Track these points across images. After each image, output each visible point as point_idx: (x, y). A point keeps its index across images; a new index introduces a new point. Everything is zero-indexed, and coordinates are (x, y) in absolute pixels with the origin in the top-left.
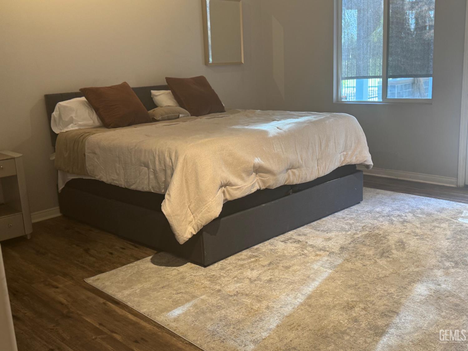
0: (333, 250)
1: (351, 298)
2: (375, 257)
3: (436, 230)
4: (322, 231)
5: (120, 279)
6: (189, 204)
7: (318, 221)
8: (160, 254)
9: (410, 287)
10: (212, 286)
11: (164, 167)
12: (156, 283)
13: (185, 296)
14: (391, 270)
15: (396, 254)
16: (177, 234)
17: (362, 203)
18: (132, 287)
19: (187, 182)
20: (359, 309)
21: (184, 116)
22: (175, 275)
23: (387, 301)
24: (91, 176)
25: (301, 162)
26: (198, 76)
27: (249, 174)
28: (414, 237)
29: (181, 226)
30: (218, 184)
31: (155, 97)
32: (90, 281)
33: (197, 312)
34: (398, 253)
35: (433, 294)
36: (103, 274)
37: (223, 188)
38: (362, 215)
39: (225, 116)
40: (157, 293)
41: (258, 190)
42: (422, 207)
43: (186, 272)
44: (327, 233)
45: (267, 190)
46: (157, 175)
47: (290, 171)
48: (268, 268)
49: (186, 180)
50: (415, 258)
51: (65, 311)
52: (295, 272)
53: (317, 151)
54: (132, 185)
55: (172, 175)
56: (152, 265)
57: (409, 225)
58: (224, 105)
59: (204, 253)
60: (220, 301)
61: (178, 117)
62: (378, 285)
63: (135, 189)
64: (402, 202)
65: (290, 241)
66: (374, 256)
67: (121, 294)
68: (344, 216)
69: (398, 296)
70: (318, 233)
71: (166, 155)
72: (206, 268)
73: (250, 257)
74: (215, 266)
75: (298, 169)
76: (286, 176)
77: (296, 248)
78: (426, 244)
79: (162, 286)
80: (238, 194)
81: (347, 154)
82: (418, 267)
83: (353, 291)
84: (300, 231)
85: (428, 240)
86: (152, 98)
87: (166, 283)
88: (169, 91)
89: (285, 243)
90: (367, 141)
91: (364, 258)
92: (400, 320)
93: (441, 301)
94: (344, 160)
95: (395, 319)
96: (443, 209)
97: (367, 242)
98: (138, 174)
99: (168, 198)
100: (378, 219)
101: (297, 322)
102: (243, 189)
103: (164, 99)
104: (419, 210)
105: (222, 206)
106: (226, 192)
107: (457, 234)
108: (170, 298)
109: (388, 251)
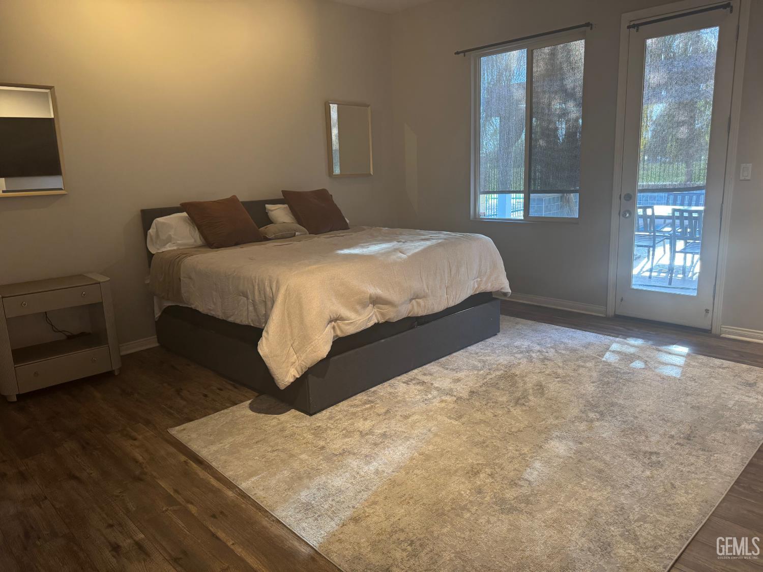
0: (461, 395)
1: (477, 460)
3: (581, 370)
4: (451, 369)
5: (209, 430)
6: (292, 343)
7: (447, 357)
8: (260, 397)
9: (546, 446)
10: (315, 441)
11: (264, 298)
12: (250, 436)
13: (283, 455)
14: (526, 423)
15: (533, 400)
16: (276, 378)
17: (499, 335)
18: (221, 441)
19: (289, 317)
20: (484, 475)
21: (301, 235)
22: (274, 426)
23: (518, 465)
24: (187, 304)
25: (427, 291)
27: (365, 306)
28: (556, 380)
29: (281, 368)
30: (327, 317)
31: (270, 212)
32: (175, 432)
33: (292, 478)
34: (535, 400)
35: (572, 455)
36: (191, 422)
37: (333, 323)
38: (498, 350)
39: (347, 234)
40: (249, 450)
41: (375, 324)
42: (566, 341)
43: (287, 422)
44: (456, 372)
45: (386, 323)
46: (257, 306)
47: (414, 301)
48: (384, 417)
49: (288, 314)
50: (555, 407)
51: (137, 472)
52: (415, 423)
53: (446, 277)
55: (272, 307)
56: (250, 413)
57: (550, 364)
58: (348, 221)
59: (309, 399)
60: (322, 462)
61: (294, 235)
62: (509, 442)
63: (233, 322)
64: (544, 334)
65: (414, 382)
66: (508, 404)
67: (206, 450)
68: (478, 351)
69: (531, 457)
70: (445, 371)
71: (267, 284)
72: (311, 417)
73: (365, 403)
74: (323, 415)
75: (424, 299)
76: (410, 306)
77: (419, 391)
78: (568, 389)
79: (257, 440)
80: (351, 330)
81: (481, 281)
82: (557, 418)
83: (480, 451)
84: (426, 369)
85: (570, 383)
86: (267, 213)
87: (263, 436)
88: (286, 206)
89: (408, 384)
91: (496, 406)
92: (533, 491)
93: (582, 465)
94: (478, 287)
95: (526, 490)
96: (589, 344)
97: (502, 384)
98: (237, 305)
99: (266, 336)
100: (516, 355)
101: (410, 493)
102: (357, 323)
103: (280, 214)
104: (563, 345)
105: (331, 344)
106: (336, 327)
107: (605, 376)
108: (264, 456)
109: (525, 397)
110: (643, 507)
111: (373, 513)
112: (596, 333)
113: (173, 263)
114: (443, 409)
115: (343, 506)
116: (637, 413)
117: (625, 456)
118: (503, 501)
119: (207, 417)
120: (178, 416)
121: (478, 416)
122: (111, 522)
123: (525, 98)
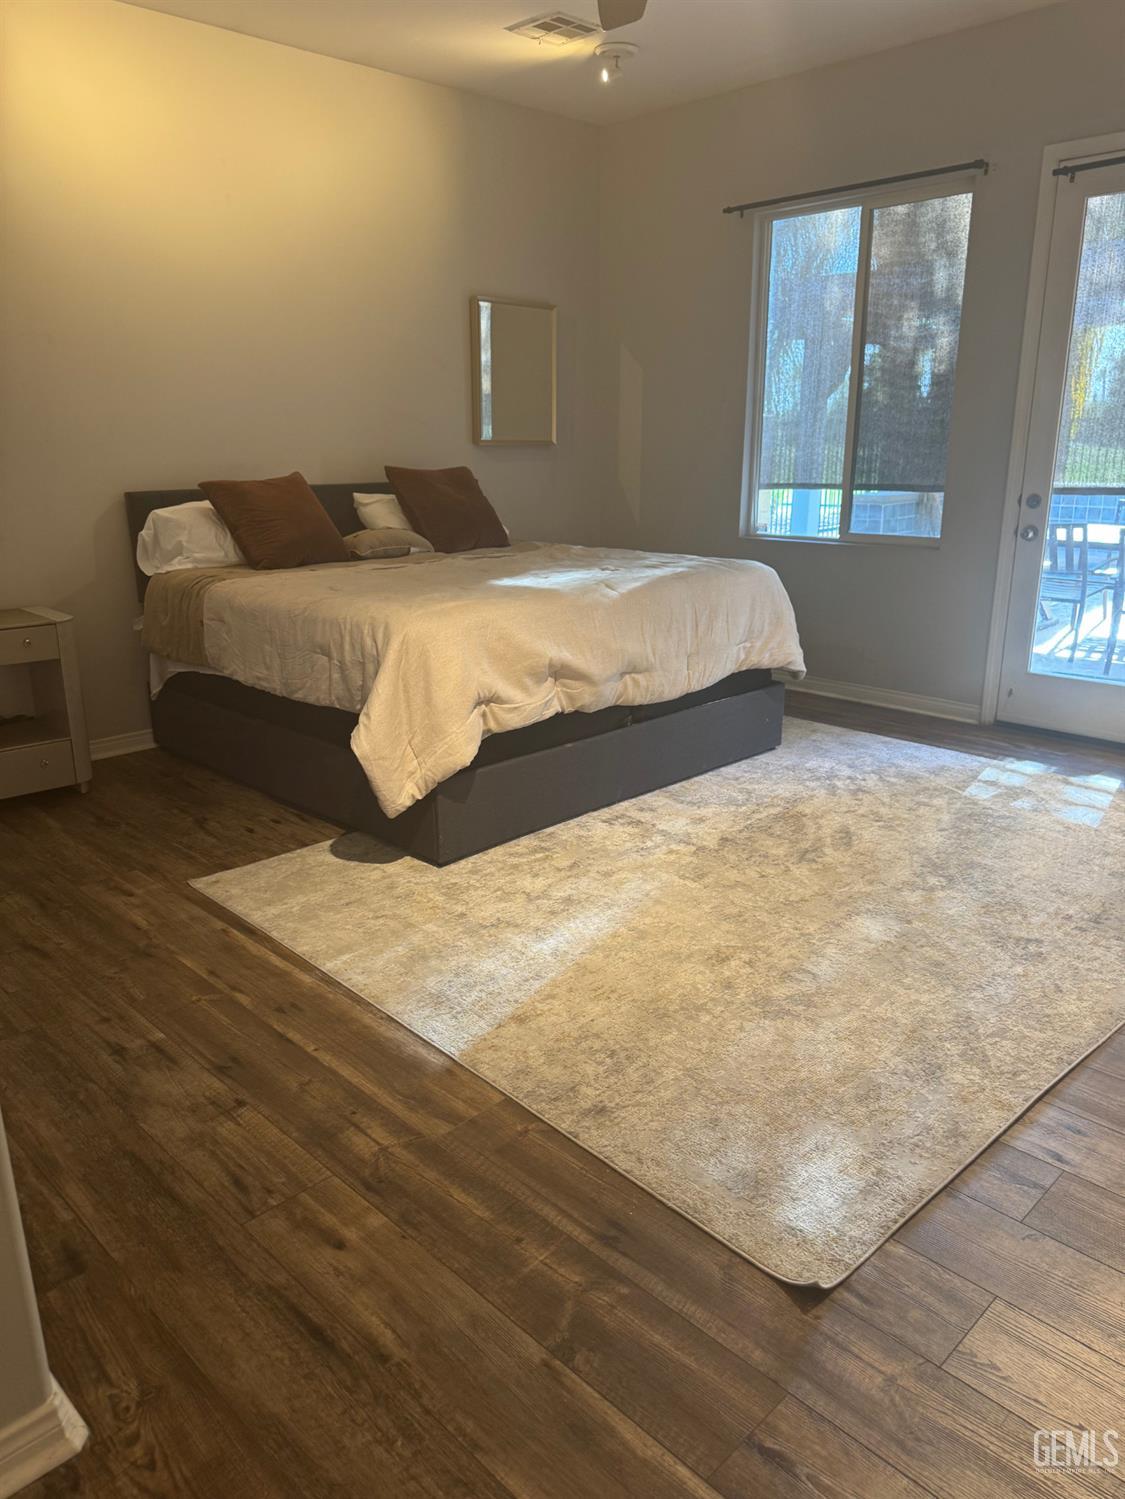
0: (705, 843)
1: (726, 941)
2: (788, 861)
3: (922, 810)
4: (689, 803)
5: (263, 883)
6: (410, 737)
7: (684, 783)
8: (349, 836)
9: (848, 923)
10: (448, 905)
11: (361, 656)
12: (335, 894)
13: (392, 924)
14: (816, 888)
15: (831, 855)
16: (381, 798)
17: (779, 750)
18: (285, 901)
19: (406, 691)
20: (738, 962)
21: (420, 552)
22: (375, 881)
23: (798, 950)
24: (215, 669)
25: (653, 660)
26: (455, 466)
27: (540, 680)
28: (875, 824)
29: (390, 781)
30: (472, 695)
31: (361, 507)
32: (201, 884)
33: (411, 957)
34: (836, 854)
35: (893, 940)
37: (483, 706)
38: (777, 773)
39: (507, 554)
40: (335, 914)
41: (557, 713)
42: (901, 762)
43: (399, 875)
44: (699, 807)
45: (577, 714)
46: (347, 672)
47: (627, 676)
48: (569, 874)
49: (405, 686)
50: (868, 866)
51: (142, 944)
52: (622, 883)
53: (689, 638)
54: (296, 692)
55: (376, 673)
56: (331, 859)
57: (867, 798)
58: (507, 532)
59: (438, 838)
60: (461, 936)
61: (408, 553)
62: (784, 916)
63: (302, 701)
64: (862, 750)
65: (621, 821)
66: (786, 859)
67: (260, 913)
68: (738, 775)
69: (820, 940)
70: (679, 806)
71: (366, 632)
72: (441, 869)
73: (535, 851)
74: (461, 866)
75: (647, 674)
76: (619, 686)
77: (631, 835)
78: (896, 839)
79: (347, 900)
80: (514, 721)
81: (751, 647)
82: (871, 883)
83: (733, 927)
84: (645, 801)
85: (900, 829)
86: (355, 510)
87: (357, 896)
88: (393, 496)
89: (611, 824)
90: (797, 621)
91: (766, 861)
92: (819, 988)
93: (907, 954)
94: (746, 659)
95: (808, 986)
96: (942, 768)
97: (777, 830)
98: (310, 670)
99: (366, 722)
100: (808, 783)
101: (611, 984)
102: (525, 710)
103: (380, 512)
104: (893, 769)
105: (479, 744)
106: (489, 715)
107: (964, 822)
108: (360, 925)
109: (817, 848)
110: (1004, 1018)
111: (549, 1010)
112: (957, 750)
113: (188, 594)
114: (672, 863)
115: (498, 999)
116: (1013, 880)
117: (984, 944)
118: (767, 1000)
119: (257, 863)
120: (204, 861)
121: (733, 875)
122: (105, 1014)
123: (853, 304)
